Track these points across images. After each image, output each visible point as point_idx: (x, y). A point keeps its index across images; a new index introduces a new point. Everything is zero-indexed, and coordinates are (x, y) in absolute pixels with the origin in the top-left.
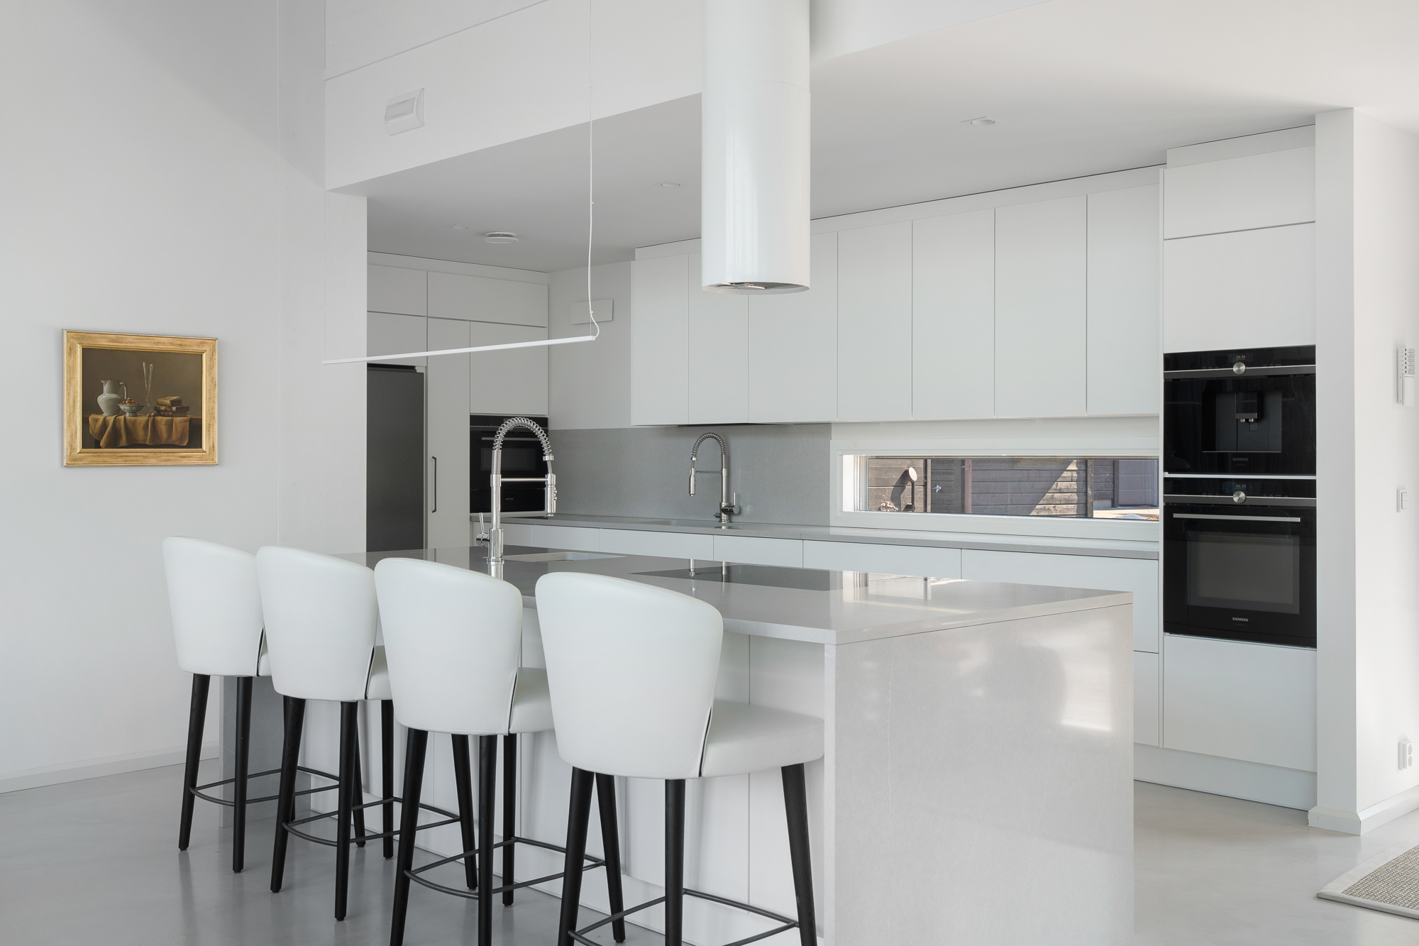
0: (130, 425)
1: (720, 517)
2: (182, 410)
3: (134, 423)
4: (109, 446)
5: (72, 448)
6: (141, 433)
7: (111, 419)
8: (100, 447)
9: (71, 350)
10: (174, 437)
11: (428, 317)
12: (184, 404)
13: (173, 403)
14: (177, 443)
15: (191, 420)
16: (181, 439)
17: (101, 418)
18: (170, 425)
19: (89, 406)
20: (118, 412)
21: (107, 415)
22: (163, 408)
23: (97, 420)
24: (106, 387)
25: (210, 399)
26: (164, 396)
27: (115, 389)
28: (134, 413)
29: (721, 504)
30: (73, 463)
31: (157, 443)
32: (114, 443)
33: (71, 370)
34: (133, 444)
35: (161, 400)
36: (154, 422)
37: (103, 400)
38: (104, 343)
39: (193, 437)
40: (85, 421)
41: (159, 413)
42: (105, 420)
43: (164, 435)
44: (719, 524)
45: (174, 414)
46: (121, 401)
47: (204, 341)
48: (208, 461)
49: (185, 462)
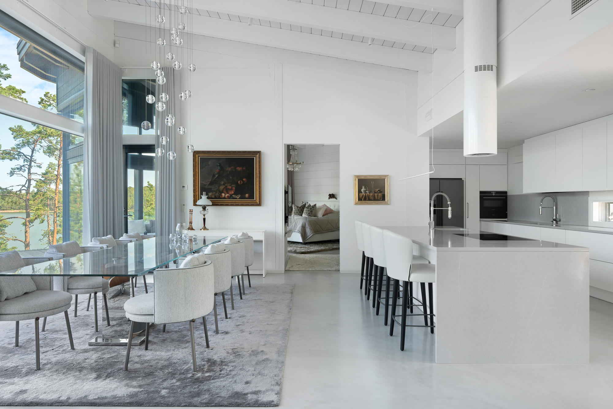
0: (369, 196)
1: (553, 222)
2: (381, 192)
3: (370, 195)
4: (364, 200)
5: (356, 201)
6: (371, 197)
7: (364, 194)
8: (362, 200)
9: (355, 180)
10: (379, 198)
11: (466, 165)
12: (381, 191)
13: (379, 190)
14: (380, 200)
15: (383, 194)
16: (381, 198)
17: (362, 194)
18: (378, 195)
19: (360, 192)
20: (366, 193)
21: (363, 193)
22: (376, 192)
23: (361, 195)
24: (363, 188)
25: (387, 189)
26: (376, 189)
27: (365, 188)
28: (370, 193)
29: (553, 218)
30: (356, 204)
31: (375, 199)
32: (365, 200)
33: (355, 184)
34: (369, 200)
35: (376, 190)
36: (374, 195)
37: (362, 190)
38: (363, 178)
39: (383, 198)
40: (359, 195)
41: (375, 193)
42: (363, 195)
43: (377, 198)
44: (553, 224)
45: (379, 193)
46: (367, 190)
47: (386, 176)
48: (387, 204)
49: (381, 204)
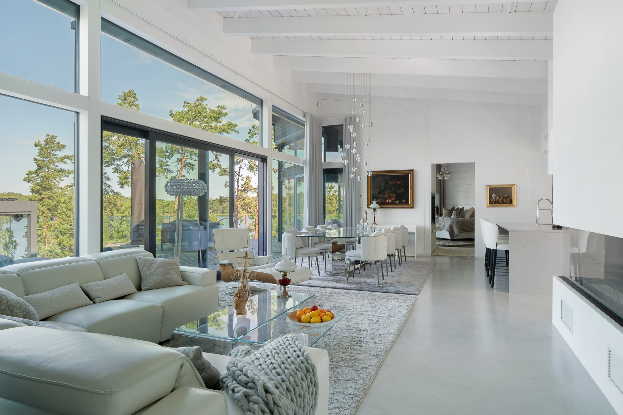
2: (508, 198)
3: (499, 200)
4: (494, 204)
5: (488, 204)
6: (500, 202)
7: (495, 199)
8: (492, 204)
9: (487, 188)
10: (507, 202)
12: (509, 196)
13: (507, 196)
15: (510, 199)
16: (508, 202)
17: (493, 199)
18: (506, 200)
19: (491, 197)
20: (496, 198)
21: (494, 199)
23: (492, 200)
24: (494, 194)
25: (514, 195)
26: (505, 195)
27: (495, 195)
28: (499, 198)
30: (488, 207)
31: (503, 203)
32: (495, 203)
33: (487, 191)
34: (499, 203)
35: (504, 196)
36: (503, 200)
37: (493, 196)
38: (493, 187)
39: (511, 202)
40: (490, 200)
41: (504, 198)
42: (494, 200)
43: (505, 202)
45: (507, 198)
46: (497, 196)
47: (513, 185)
48: (514, 206)
49: (509, 206)
